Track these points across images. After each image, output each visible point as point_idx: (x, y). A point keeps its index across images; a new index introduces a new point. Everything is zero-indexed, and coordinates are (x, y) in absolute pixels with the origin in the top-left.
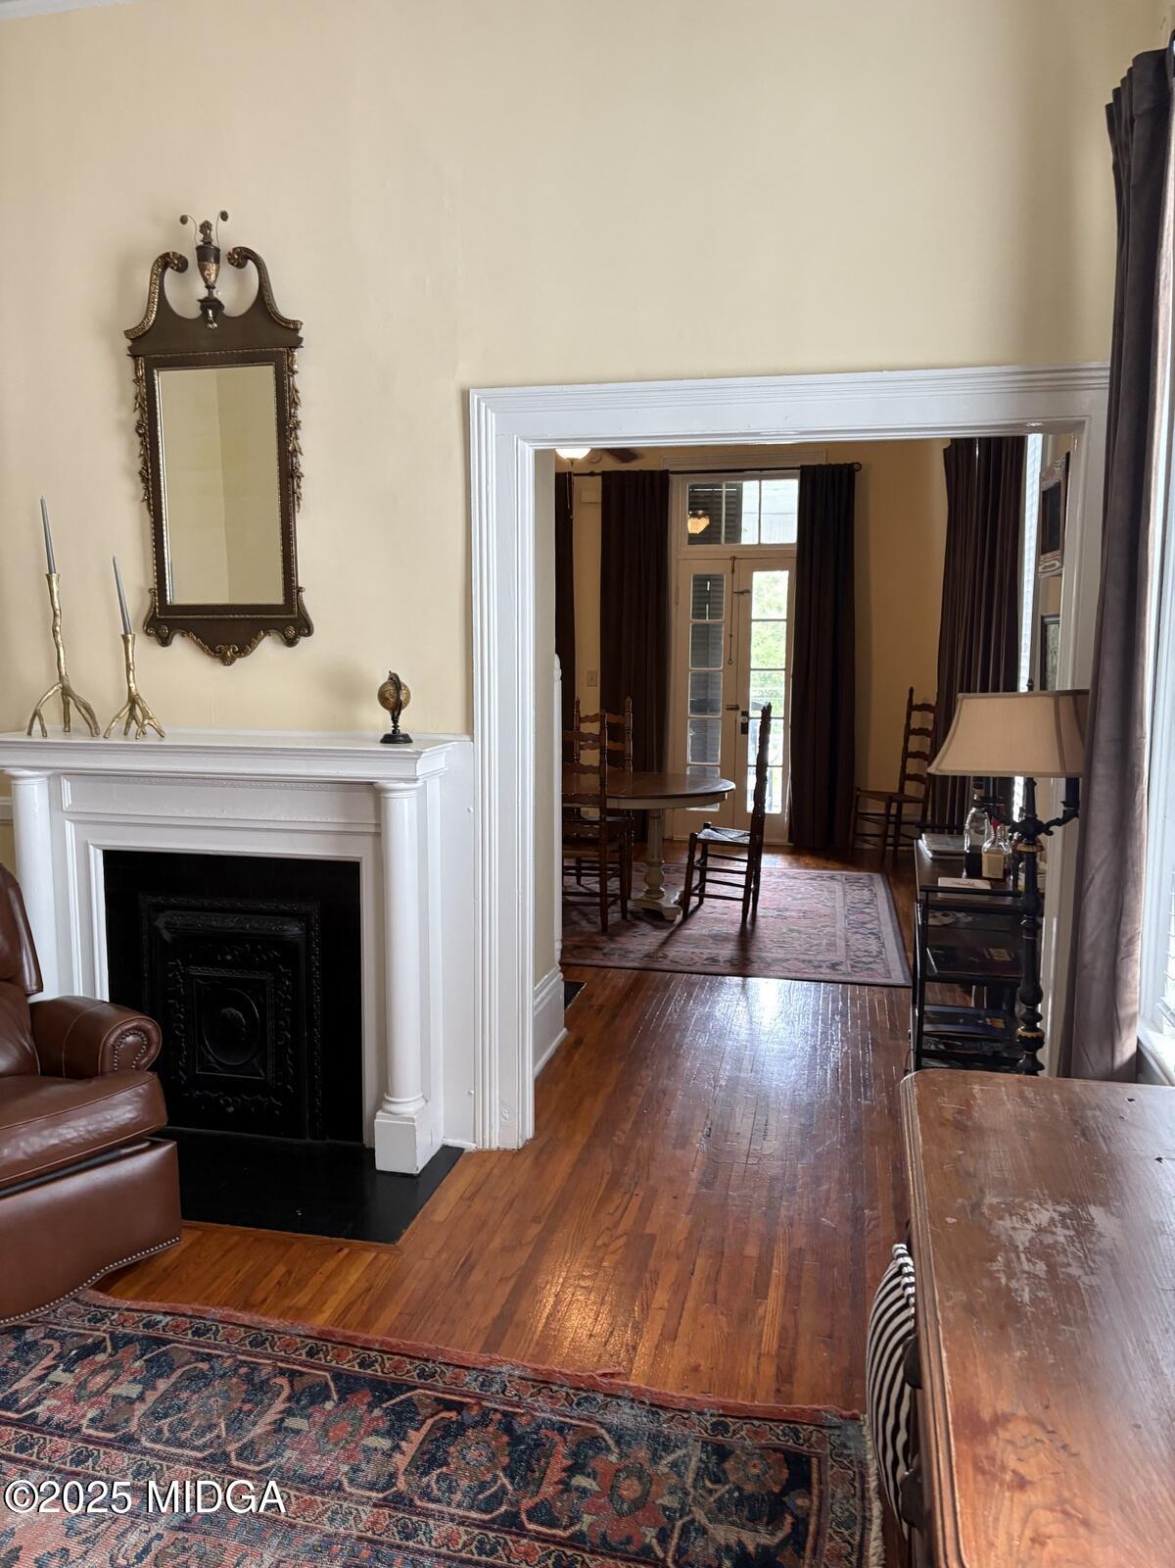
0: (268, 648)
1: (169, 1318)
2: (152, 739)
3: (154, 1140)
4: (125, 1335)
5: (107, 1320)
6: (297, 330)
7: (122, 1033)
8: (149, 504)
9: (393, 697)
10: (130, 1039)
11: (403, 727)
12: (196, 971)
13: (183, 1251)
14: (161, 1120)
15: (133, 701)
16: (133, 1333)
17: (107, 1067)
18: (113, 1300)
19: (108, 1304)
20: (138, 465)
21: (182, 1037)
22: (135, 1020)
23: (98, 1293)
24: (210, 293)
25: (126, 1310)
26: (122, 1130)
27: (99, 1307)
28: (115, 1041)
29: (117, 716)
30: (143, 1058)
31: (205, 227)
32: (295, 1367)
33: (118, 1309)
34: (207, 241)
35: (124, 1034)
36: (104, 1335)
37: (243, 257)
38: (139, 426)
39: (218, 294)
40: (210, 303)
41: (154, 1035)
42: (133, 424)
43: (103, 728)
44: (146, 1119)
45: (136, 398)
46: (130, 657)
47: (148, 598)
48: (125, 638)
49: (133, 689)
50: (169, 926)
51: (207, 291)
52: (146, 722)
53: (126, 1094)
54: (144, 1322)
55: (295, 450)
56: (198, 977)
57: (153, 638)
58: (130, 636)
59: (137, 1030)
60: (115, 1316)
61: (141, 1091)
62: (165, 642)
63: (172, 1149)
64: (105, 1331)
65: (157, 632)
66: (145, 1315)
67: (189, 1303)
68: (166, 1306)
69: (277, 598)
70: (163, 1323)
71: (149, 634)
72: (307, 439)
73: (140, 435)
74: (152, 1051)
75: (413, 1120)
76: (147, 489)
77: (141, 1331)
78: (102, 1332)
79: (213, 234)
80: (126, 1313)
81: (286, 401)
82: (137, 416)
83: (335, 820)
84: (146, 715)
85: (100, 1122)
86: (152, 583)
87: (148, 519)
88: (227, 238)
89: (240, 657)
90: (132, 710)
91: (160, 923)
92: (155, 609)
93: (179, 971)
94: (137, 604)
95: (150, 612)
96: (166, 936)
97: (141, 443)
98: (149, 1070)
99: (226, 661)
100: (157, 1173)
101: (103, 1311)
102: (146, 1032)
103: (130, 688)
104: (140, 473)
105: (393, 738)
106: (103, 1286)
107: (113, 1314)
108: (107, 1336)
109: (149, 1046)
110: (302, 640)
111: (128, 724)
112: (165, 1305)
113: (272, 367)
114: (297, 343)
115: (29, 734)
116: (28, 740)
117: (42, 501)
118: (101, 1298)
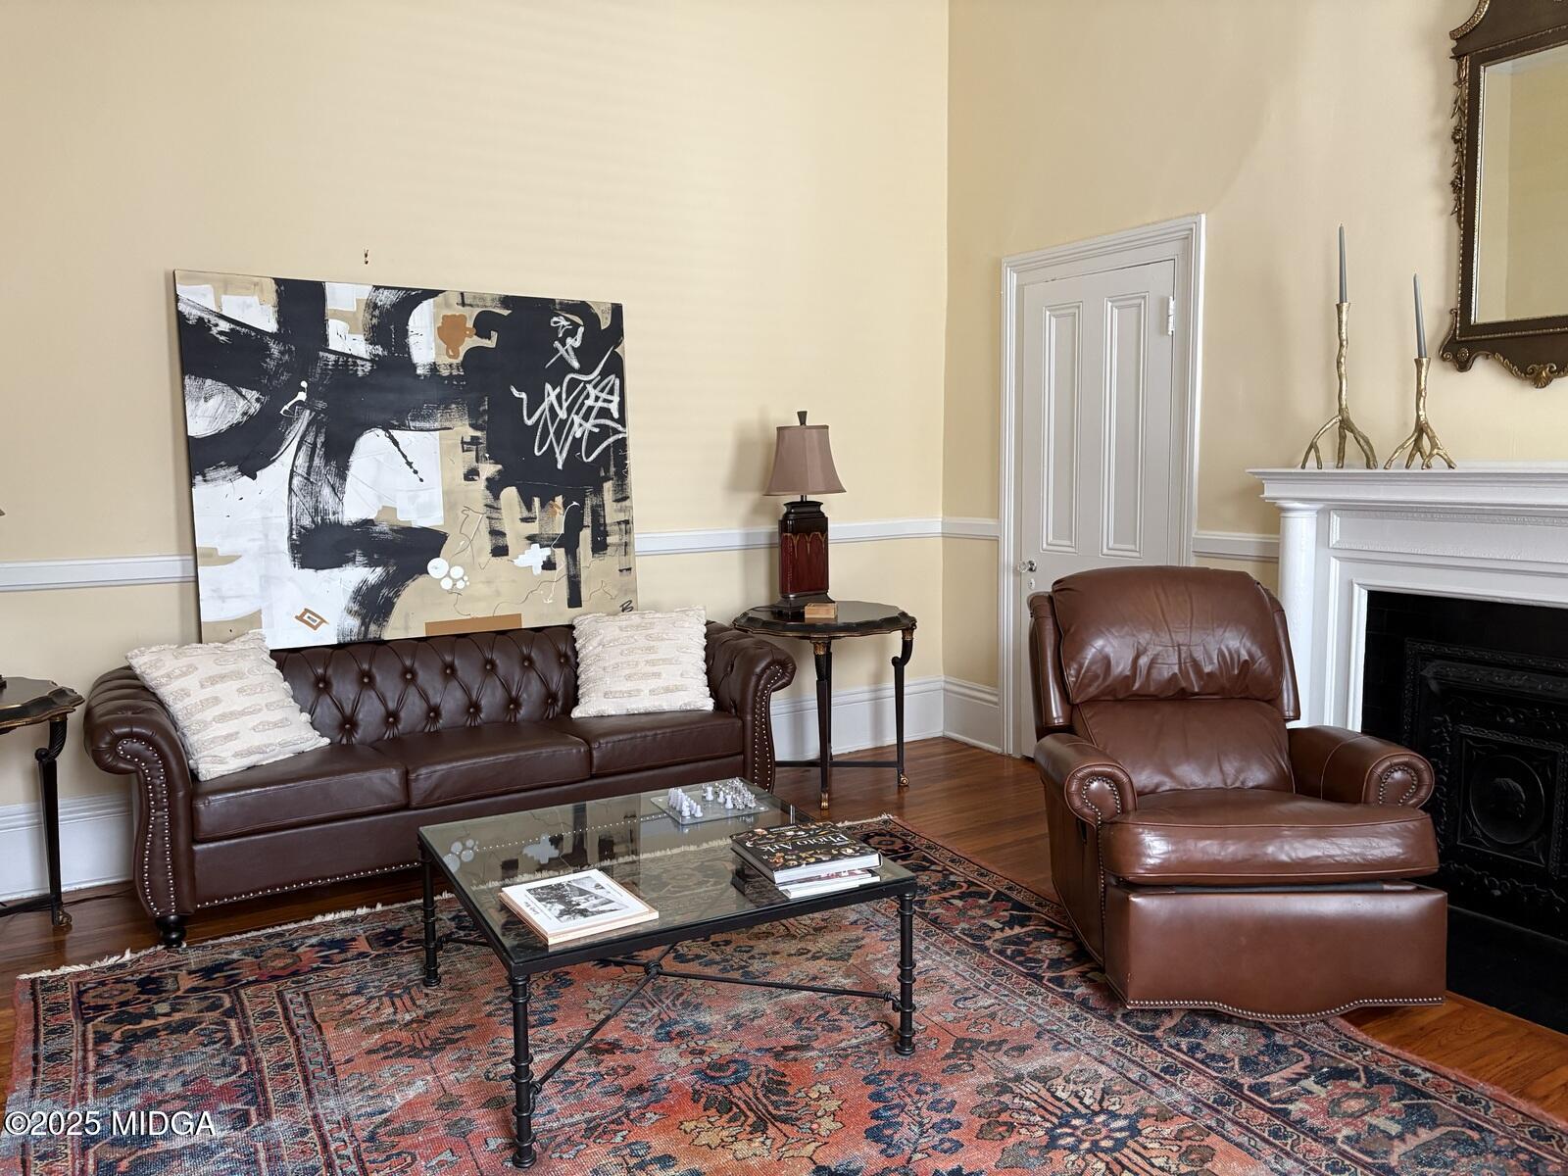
1: (1429, 1075)
2: (1438, 465)
3: (1422, 882)
4: (1380, 1074)
5: (1359, 1053)
7: (1391, 766)
8: (1459, 217)
10: (1398, 775)
12: (1466, 729)
13: (1443, 1017)
14: (1431, 864)
15: (1421, 429)
16: (1389, 1075)
17: (1372, 798)
18: (1365, 1037)
19: (1360, 1039)
20: (1451, 174)
21: (1442, 801)
22: (1404, 756)
23: (1349, 1025)
25: (1375, 1048)
26: (1389, 862)
27: (1350, 1038)
28: (1383, 773)
29: (1402, 447)
30: (1411, 798)
33: (1372, 1048)
35: (1392, 768)
36: (1357, 1065)
38: (1457, 131)
41: (1426, 776)
42: (1450, 131)
43: (1381, 461)
44: (1415, 859)
45: (1456, 102)
46: (1423, 383)
47: (1448, 319)
48: (1418, 363)
49: (1422, 418)
50: (1437, 677)
52: (1435, 451)
53: (1387, 826)
54: (1401, 1068)
56: (1470, 737)
57: (1448, 364)
58: (1424, 360)
59: (1406, 767)
60: (1368, 1053)
61: (1412, 827)
62: (1463, 366)
63: (1438, 900)
64: (1357, 1062)
65: (1455, 356)
66: (1401, 1063)
67: (1453, 1068)
68: (1428, 1064)
70: (1423, 1078)
71: (1444, 359)
73: (1456, 142)
74: (1423, 793)
76: (1459, 199)
77: (1397, 1076)
78: (1354, 1061)
80: (1380, 1054)
82: (1454, 122)
84: (1434, 445)
85: (1365, 847)
86: (1454, 302)
87: (1456, 233)
89: (1558, 376)
90: (1418, 440)
91: (1429, 671)
92: (1455, 331)
93: (1447, 727)
94: (1436, 325)
95: (1449, 334)
96: (1434, 686)
97: (1457, 151)
98: (1421, 808)
99: (1540, 383)
100: (1423, 920)
101: (1355, 1043)
102: (1417, 771)
103: (1418, 417)
104: (1453, 183)
106: (1358, 1018)
107: (1366, 1050)
108: (1361, 1068)
109: (1419, 787)
111: (1411, 456)
112: (1424, 1061)
115: (1303, 467)
116: (1302, 471)
117: (1341, 229)
118: (1353, 1031)
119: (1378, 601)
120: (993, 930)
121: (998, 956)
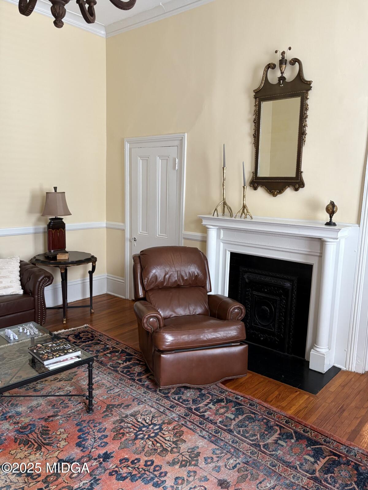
0: (289, 192)
1: (242, 398)
2: (248, 219)
3: (242, 343)
4: (230, 399)
5: (224, 393)
6: (310, 84)
7: (234, 308)
8: (255, 145)
9: (331, 209)
10: (236, 310)
11: (334, 220)
12: (255, 293)
13: (246, 379)
14: (244, 337)
15: (244, 207)
16: (232, 399)
17: (229, 318)
18: (226, 388)
19: (225, 389)
20: (253, 132)
21: (249, 313)
22: (238, 305)
23: (222, 385)
24: (282, 75)
25: (229, 392)
26: (233, 338)
27: (222, 389)
28: (233, 310)
29: (239, 211)
30: (239, 317)
31: (283, 53)
32: (281, 425)
33: (228, 391)
34: (283, 58)
35: (235, 309)
36: (224, 397)
37: (295, 61)
38: (255, 120)
39: (285, 75)
40: (282, 78)
41: (243, 311)
42: (253, 120)
43: (234, 215)
44: (240, 336)
45: (255, 111)
46: (245, 193)
47: (252, 175)
48: (244, 187)
49: (245, 203)
50: (248, 278)
51: (281, 74)
52: (248, 214)
53: (233, 327)
54: (235, 397)
55: (305, 125)
56: (256, 295)
57: (252, 188)
58: (245, 187)
59: (238, 308)
60: (227, 393)
61: (239, 327)
62: (255, 189)
63: (246, 347)
64: (224, 396)
65: (253, 186)
66: (235, 395)
67: (248, 395)
68: (242, 394)
69: (294, 175)
70: (241, 399)
71: (251, 186)
72: (309, 122)
73: (255, 123)
74: (242, 315)
75: (324, 355)
76: (255, 140)
77: (234, 400)
78: (223, 396)
79: (285, 55)
80: (230, 393)
81: (304, 108)
82: (254, 117)
83: (306, 250)
84: (247, 212)
85: (227, 334)
86: (253, 170)
87: (254, 150)
88: (289, 56)
89: (279, 194)
90: (243, 210)
91: (245, 276)
92: (253, 179)
93: (250, 292)
94: (248, 177)
95: (252, 179)
96: (247, 280)
97: (255, 126)
98: (241, 321)
99: (274, 195)
100: (241, 353)
101: (223, 390)
102: (241, 309)
103: (244, 203)
104: (253, 135)
105: (330, 224)
106: (224, 383)
107: (226, 392)
108: (225, 398)
109: (242, 314)
110: (301, 189)
111: (242, 214)
112: (241, 394)
113: (300, 98)
114: (310, 88)
115: (213, 215)
116: (213, 217)
117: (224, 145)
118: (223, 386)
119: (234, 255)
120: (120, 364)
121: (121, 373)
